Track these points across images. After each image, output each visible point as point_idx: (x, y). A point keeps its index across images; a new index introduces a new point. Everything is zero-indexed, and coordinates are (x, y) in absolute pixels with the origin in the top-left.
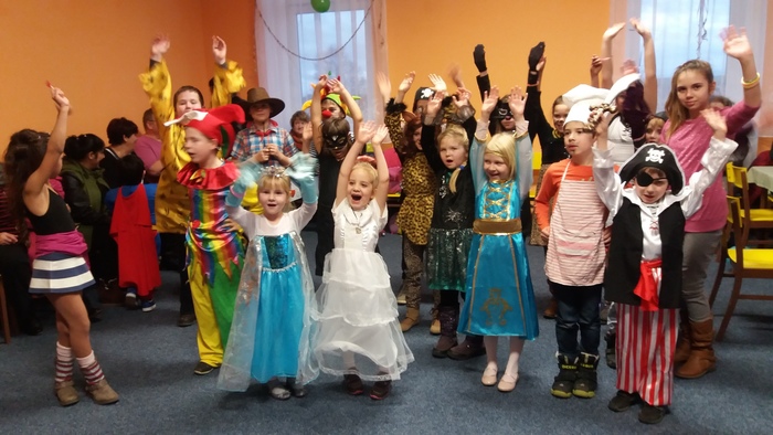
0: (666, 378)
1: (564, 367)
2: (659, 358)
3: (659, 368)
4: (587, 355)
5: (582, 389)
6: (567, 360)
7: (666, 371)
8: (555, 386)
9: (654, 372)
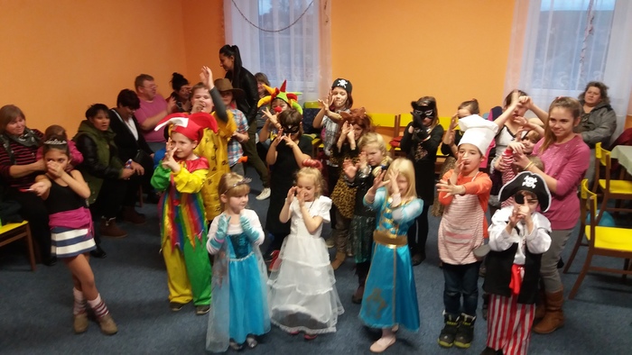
0: (524, 343)
1: (448, 323)
2: (520, 330)
3: (519, 335)
4: (466, 316)
5: (460, 341)
6: (450, 318)
7: (524, 339)
8: (441, 337)
9: (516, 338)
